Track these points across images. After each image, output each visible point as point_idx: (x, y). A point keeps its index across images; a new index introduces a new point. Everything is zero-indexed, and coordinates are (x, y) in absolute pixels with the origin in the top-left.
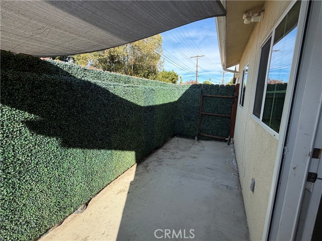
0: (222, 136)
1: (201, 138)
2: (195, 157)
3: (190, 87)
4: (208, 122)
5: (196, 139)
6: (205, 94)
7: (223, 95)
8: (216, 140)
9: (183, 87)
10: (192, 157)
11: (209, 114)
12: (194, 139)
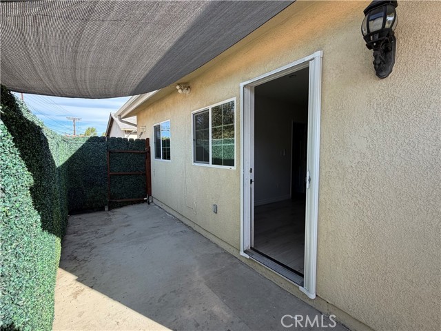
0: (139, 197)
1: (113, 205)
2: (128, 225)
3: (88, 141)
4: (119, 183)
5: (106, 209)
6: (112, 149)
7: (134, 150)
8: (133, 203)
9: (77, 139)
10: (125, 226)
11: (120, 173)
12: (104, 210)
